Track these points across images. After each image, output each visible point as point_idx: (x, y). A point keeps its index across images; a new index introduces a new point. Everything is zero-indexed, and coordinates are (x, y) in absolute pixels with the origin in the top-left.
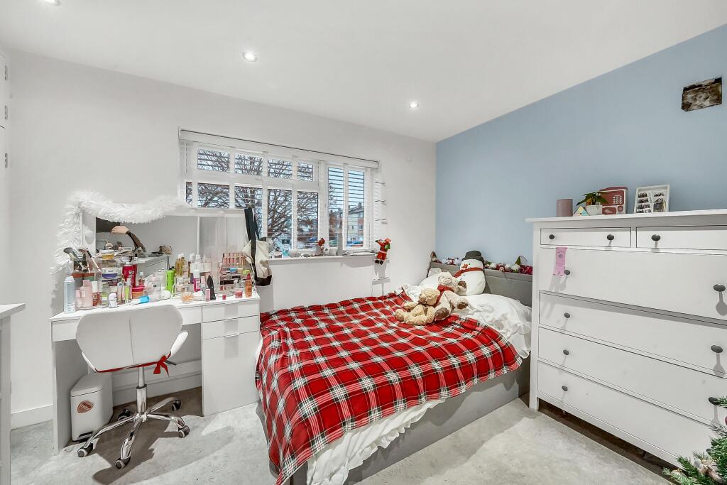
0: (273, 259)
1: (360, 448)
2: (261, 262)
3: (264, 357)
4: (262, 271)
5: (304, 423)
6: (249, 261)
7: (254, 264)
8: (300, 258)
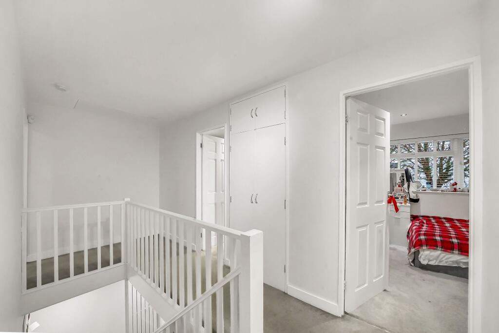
0: (421, 191)
1: (446, 259)
2: (413, 192)
3: (411, 229)
4: (413, 196)
5: (420, 240)
6: (407, 191)
7: (409, 193)
8: (438, 192)
